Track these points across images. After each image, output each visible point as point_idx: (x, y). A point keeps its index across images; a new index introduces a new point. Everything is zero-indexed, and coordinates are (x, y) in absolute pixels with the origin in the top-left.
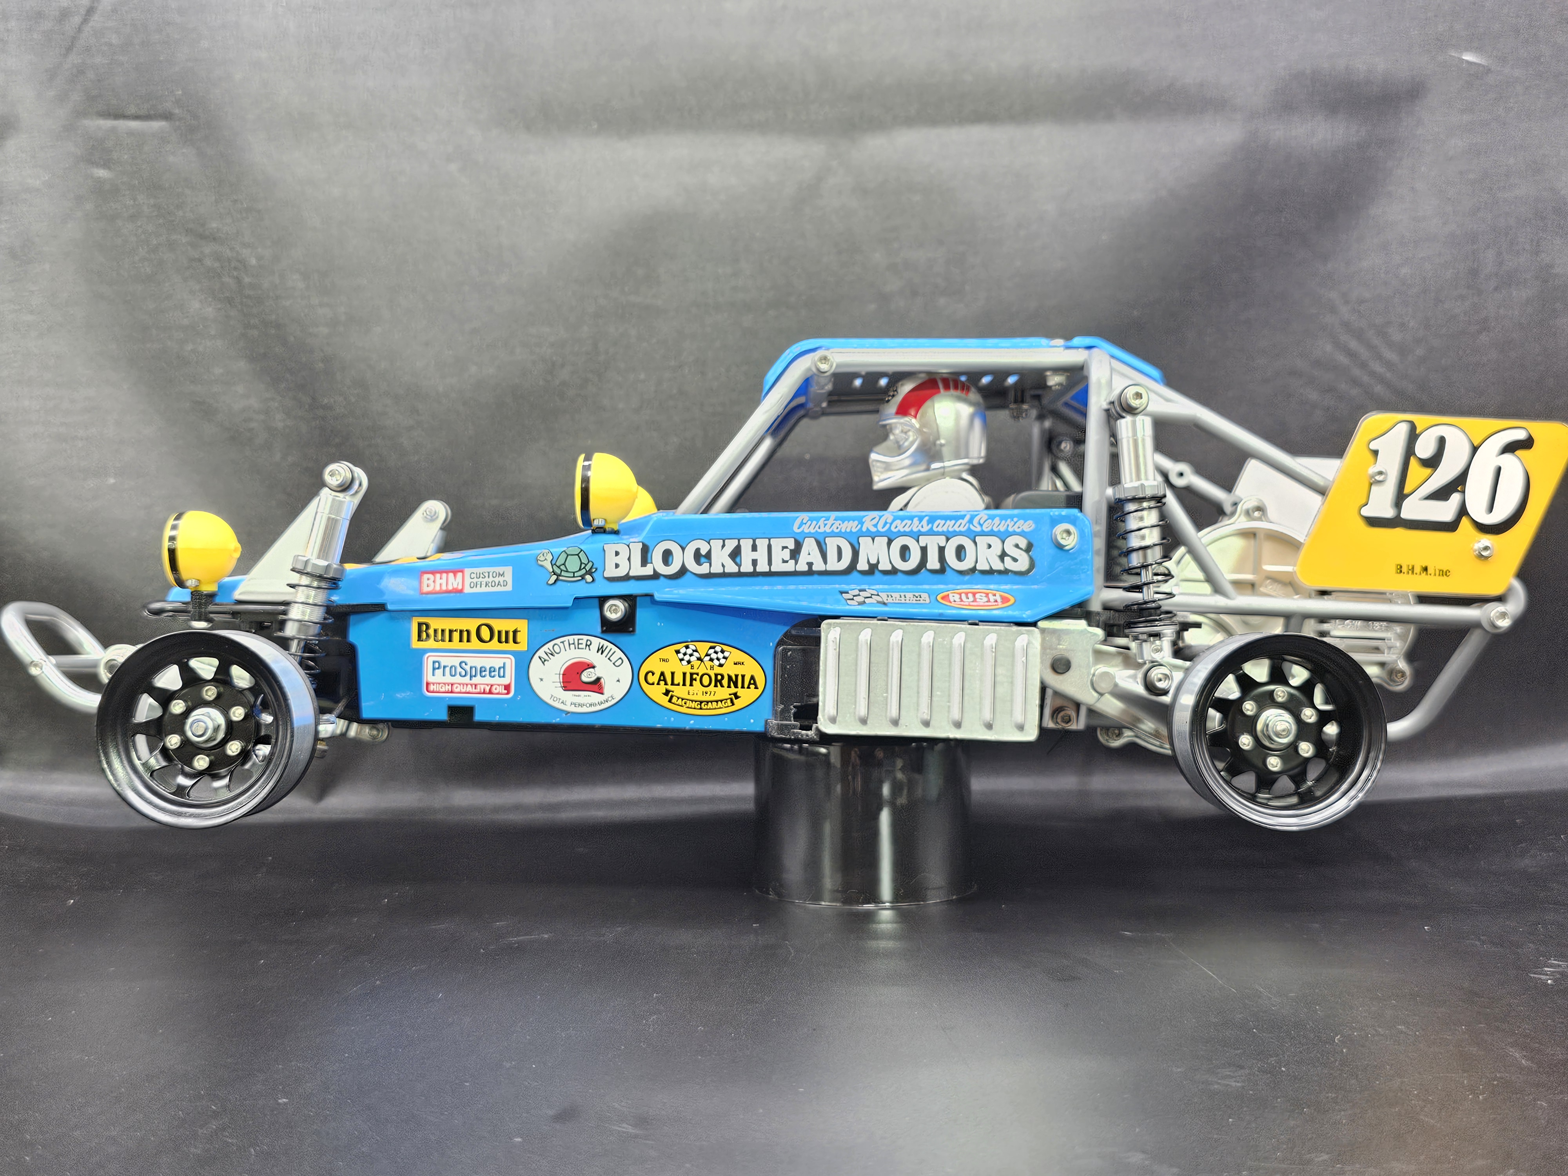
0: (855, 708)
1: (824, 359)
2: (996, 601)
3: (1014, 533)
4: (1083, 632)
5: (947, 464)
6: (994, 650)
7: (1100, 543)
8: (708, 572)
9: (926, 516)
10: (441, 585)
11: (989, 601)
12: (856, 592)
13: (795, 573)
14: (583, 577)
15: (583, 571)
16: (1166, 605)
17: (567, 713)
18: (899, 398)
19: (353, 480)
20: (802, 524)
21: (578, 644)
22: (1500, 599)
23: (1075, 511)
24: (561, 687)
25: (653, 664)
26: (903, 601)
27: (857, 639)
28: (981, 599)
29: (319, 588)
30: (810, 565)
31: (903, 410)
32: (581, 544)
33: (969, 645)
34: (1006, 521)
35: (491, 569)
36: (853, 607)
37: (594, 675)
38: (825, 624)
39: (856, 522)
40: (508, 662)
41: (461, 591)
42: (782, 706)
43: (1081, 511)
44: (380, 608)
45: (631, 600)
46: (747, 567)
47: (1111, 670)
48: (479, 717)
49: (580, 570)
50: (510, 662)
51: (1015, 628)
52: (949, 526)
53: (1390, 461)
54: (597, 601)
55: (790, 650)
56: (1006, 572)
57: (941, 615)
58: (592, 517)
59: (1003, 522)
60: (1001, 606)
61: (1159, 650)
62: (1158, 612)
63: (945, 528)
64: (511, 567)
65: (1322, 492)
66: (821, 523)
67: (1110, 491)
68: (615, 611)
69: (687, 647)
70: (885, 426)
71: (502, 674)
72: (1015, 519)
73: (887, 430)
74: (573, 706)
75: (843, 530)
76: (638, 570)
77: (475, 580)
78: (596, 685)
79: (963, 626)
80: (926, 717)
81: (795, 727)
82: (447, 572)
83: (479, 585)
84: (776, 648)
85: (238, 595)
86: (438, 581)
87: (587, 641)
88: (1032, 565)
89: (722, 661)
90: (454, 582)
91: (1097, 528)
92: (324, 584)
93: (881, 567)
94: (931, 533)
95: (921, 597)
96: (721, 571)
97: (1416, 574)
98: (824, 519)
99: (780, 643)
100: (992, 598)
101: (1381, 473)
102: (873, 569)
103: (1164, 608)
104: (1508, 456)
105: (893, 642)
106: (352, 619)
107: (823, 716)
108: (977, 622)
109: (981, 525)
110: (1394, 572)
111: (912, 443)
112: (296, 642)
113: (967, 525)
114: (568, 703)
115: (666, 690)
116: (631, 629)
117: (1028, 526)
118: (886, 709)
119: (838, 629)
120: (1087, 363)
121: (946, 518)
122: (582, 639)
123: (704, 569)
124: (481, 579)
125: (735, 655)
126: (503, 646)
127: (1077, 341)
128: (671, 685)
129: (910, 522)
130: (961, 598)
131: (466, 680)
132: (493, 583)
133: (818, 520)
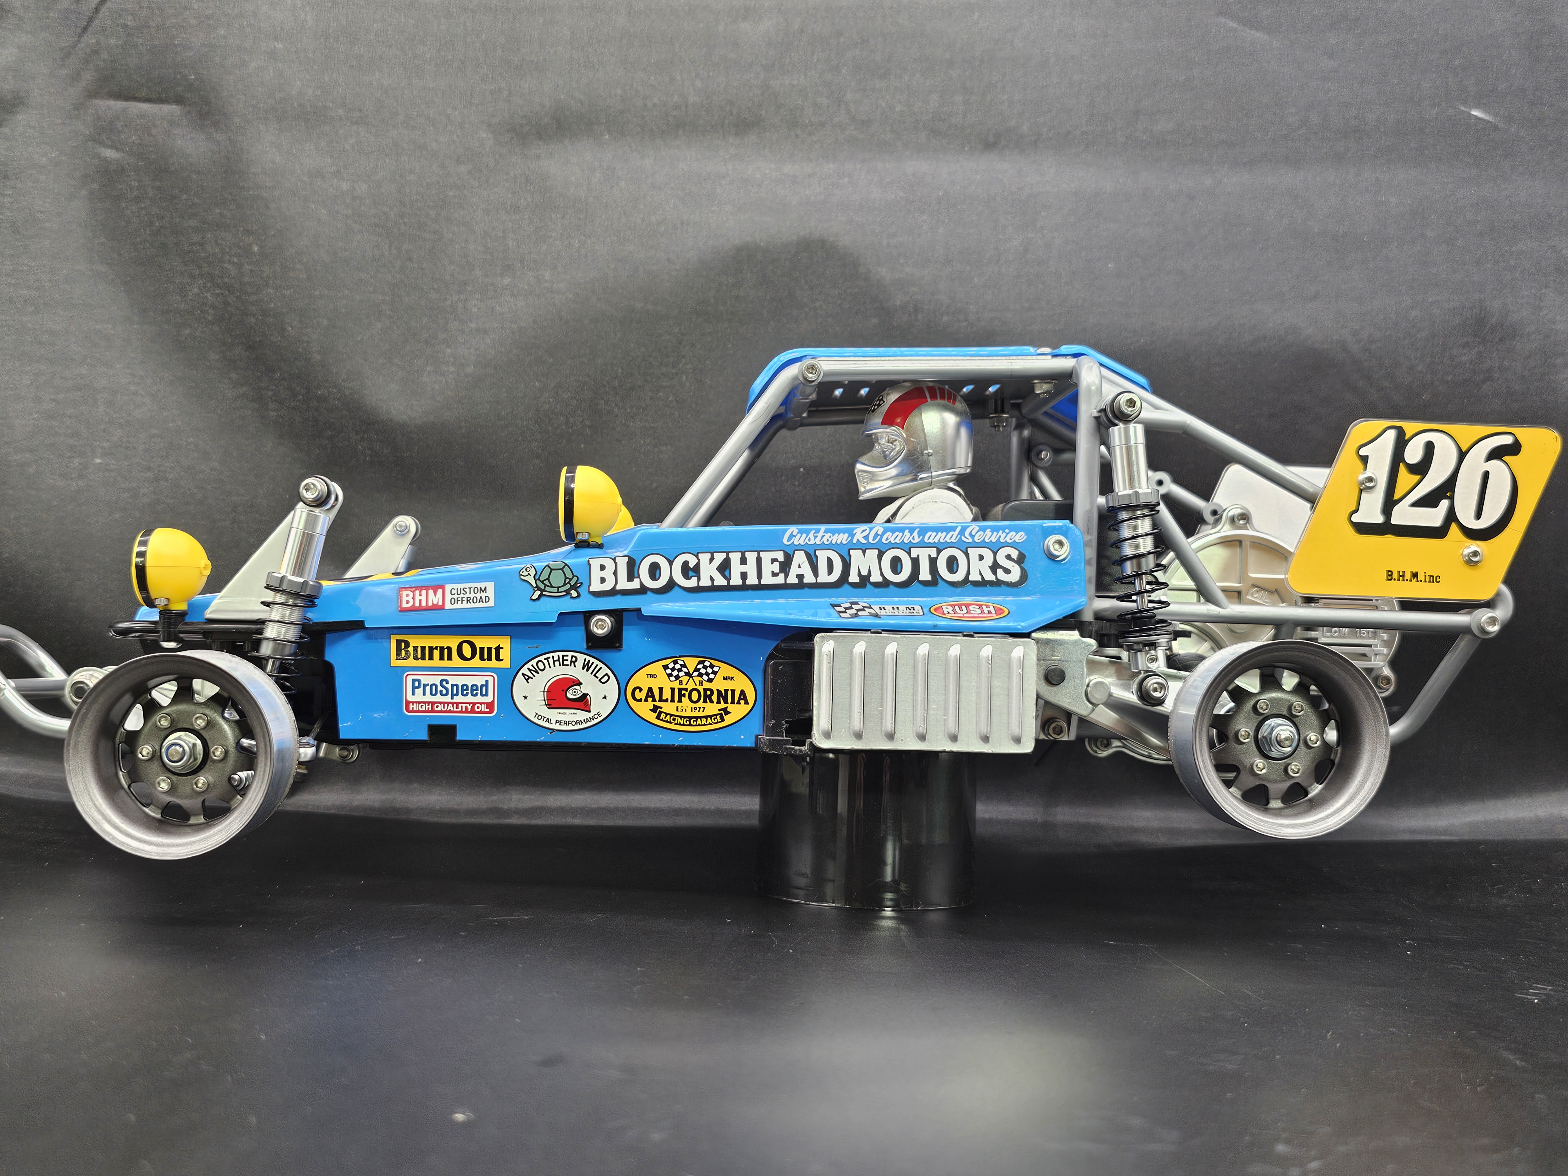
0: (850, 723)
1: (812, 368)
2: (989, 612)
3: (1007, 545)
4: (1076, 642)
5: (933, 474)
6: (990, 662)
7: (1091, 553)
8: (697, 585)
9: (917, 527)
10: (420, 601)
11: (983, 612)
12: (848, 605)
13: (785, 587)
14: (568, 592)
15: (568, 586)
16: (1160, 613)
17: (553, 730)
18: (885, 407)
19: (329, 493)
20: (792, 536)
21: (563, 660)
22: (1489, 604)
23: (1068, 522)
24: (546, 705)
25: (640, 680)
26: (897, 614)
27: (852, 652)
28: (975, 611)
29: (296, 606)
30: (800, 577)
31: (888, 421)
32: (564, 558)
33: (964, 657)
34: (998, 533)
35: (473, 585)
36: (846, 619)
37: (579, 692)
38: (818, 638)
39: (847, 535)
40: (491, 680)
41: (442, 608)
42: (773, 722)
43: (1072, 522)
44: (357, 626)
45: (617, 615)
46: (736, 580)
47: (1107, 680)
48: (461, 736)
49: (565, 584)
50: (492, 681)
51: (1011, 640)
52: (941, 537)
53: (1379, 469)
54: (582, 616)
55: (781, 664)
56: (998, 583)
57: (935, 626)
58: (576, 530)
59: (995, 533)
60: (995, 617)
61: (1154, 659)
62: (1153, 620)
63: (936, 540)
64: (493, 583)
65: (1311, 499)
66: (811, 535)
67: (1101, 500)
68: (601, 626)
69: (675, 662)
70: (870, 435)
71: (484, 693)
72: (1007, 531)
73: (872, 439)
74: (558, 724)
75: (834, 542)
76: (624, 584)
77: (456, 596)
78: (583, 703)
79: (958, 638)
80: (921, 730)
81: (787, 742)
82: (427, 588)
83: (461, 602)
84: (766, 662)
85: (209, 614)
86: (418, 598)
87: (572, 656)
88: (1024, 577)
89: (712, 676)
90: (434, 599)
91: (1088, 538)
92: (300, 602)
93: (872, 579)
94: (923, 545)
95: (914, 610)
96: (710, 584)
97: (1407, 580)
98: (813, 531)
99: (770, 657)
100: (986, 610)
101: (1370, 479)
102: (864, 580)
103: (1158, 617)
104: (1495, 463)
105: (888, 654)
106: (329, 637)
107: (818, 731)
108: (972, 633)
109: (973, 536)
110: (1385, 578)
111: (899, 453)
112: (271, 661)
113: (959, 536)
114: (553, 721)
115: (654, 705)
116: (618, 645)
117: (1020, 537)
118: (882, 723)
119: (832, 642)
120: (1075, 370)
121: (937, 529)
122: (567, 656)
123: (693, 583)
124: (462, 596)
125: (726, 670)
126: (486, 664)
127: (1065, 349)
128: (659, 701)
129: (901, 534)
130: (954, 610)
131: (448, 699)
132: (475, 598)
133: (808, 532)
